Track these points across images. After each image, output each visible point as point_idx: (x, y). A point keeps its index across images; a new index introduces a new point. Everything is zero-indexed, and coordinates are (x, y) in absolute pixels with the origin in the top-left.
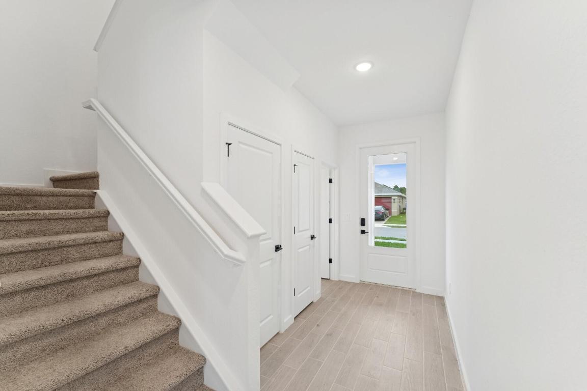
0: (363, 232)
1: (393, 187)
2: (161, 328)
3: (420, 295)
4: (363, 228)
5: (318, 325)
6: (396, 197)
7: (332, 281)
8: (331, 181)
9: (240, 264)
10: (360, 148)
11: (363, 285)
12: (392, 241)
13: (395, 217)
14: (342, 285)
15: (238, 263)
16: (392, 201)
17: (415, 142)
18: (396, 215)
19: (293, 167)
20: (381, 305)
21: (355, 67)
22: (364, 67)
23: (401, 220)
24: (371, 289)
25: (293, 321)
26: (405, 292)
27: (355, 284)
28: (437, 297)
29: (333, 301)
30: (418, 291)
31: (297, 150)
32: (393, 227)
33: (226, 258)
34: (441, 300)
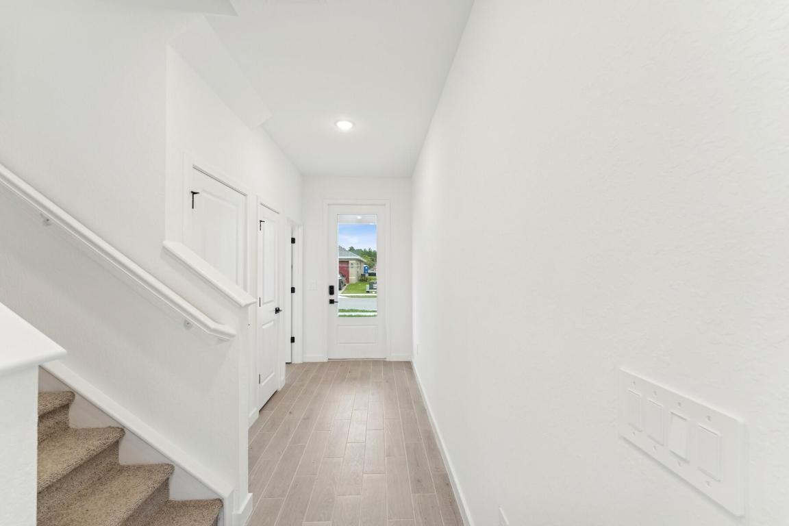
0: (332, 302)
1: (348, 249)
2: (97, 443)
3: (390, 363)
4: (332, 297)
5: (290, 413)
6: (354, 262)
7: (296, 364)
8: (293, 241)
9: (228, 338)
10: (329, 205)
11: (333, 363)
12: (353, 314)
13: (353, 284)
14: (307, 367)
15: (223, 338)
16: (350, 266)
17: (384, 205)
18: (354, 283)
19: (259, 222)
20: (355, 379)
21: (335, 123)
22: (345, 126)
23: (360, 289)
24: (341, 366)
25: (257, 415)
26: (376, 362)
27: (322, 364)
28: (405, 362)
29: (302, 385)
30: (388, 360)
31: (264, 203)
32: (352, 297)
33: (212, 333)
34: (408, 365)
